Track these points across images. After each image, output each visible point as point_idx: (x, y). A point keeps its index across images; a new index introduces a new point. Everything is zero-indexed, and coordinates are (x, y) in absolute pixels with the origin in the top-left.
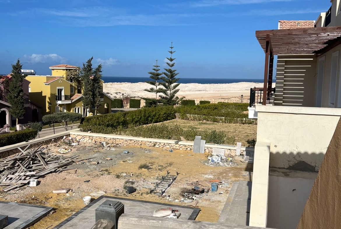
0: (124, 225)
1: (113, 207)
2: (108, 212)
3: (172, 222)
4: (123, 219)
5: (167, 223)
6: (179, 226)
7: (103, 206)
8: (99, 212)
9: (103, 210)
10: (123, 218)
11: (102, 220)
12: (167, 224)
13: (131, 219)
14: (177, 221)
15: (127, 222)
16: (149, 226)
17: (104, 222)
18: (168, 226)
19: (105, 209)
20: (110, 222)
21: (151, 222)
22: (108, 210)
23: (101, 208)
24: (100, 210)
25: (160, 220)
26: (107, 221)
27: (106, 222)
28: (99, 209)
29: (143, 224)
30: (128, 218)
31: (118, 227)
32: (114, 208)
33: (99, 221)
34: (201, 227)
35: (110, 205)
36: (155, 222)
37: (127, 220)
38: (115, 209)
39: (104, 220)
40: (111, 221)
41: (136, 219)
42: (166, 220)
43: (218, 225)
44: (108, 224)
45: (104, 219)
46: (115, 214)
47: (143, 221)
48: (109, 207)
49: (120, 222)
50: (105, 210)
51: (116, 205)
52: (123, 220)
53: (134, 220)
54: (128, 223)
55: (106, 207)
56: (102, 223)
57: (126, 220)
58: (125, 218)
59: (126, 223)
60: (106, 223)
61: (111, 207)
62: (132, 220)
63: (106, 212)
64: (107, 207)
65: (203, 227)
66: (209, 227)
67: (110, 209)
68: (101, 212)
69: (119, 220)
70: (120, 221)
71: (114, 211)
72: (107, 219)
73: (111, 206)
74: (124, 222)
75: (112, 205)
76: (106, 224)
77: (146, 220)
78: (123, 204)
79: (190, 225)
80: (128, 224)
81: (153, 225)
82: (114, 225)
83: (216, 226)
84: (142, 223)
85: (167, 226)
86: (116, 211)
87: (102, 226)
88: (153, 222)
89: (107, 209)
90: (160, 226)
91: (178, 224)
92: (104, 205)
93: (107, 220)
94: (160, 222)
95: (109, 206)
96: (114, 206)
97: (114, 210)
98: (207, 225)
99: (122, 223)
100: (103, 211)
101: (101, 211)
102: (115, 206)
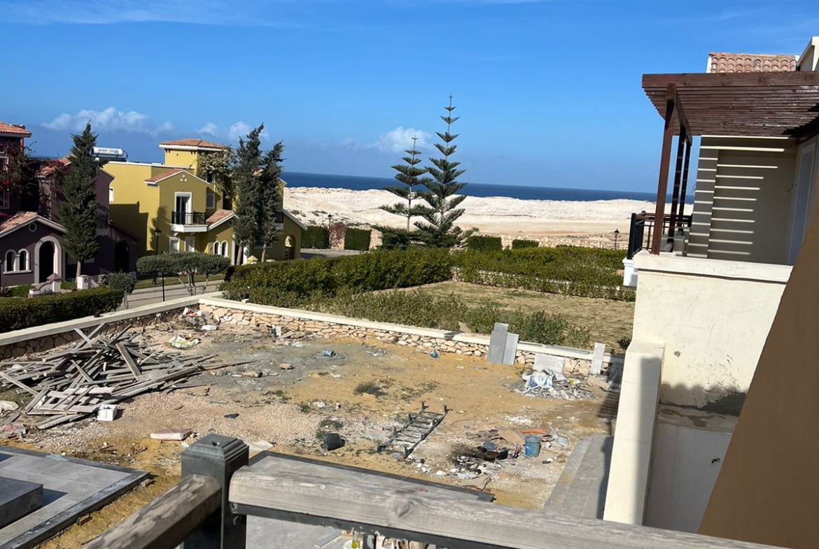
0: (243, 489)
1: (220, 448)
2: (210, 458)
3: (349, 489)
4: (241, 476)
5: (338, 489)
6: (364, 499)
7: (199, 446)
8: (188, 458)
9: (197, 454)
10: (243, 475)
11: (195, 477)
12: (337, 492)
13: (260, 477)
14: (360, 487)
15: (250, 484)
16: (297, 494)
17: (198, 480)
18: (340, 496)
19: (202, 453)
20: (212, 481)
21: (303, 486)
22: (209, 455)
23: (194, 450)
24: (191, 453)
25: (322, 483)
26: (205, 479)
27: (203, 480)
28: (189, 451)
29: (285, 490)
30: (254, 475)
31: (230, 493)
32: (223, 452)
33: (187, 477)
34: (412, 503)
35: (215, 444)
36: (312, 487)
37: (251, 480)
38: (225, 453)
39: (198, 477)
40: (215, 480)
41: (272, 479)
42: (337, 485)
43: (451, 502)
44: (205, 485)
45: (201, 474)
46: (224, 464)
47: (285, 484)
48: (212, 449)
49: (234, 483)
50: (202, 456)
51: (230, 446)
52: (242, 478)
53: (268, 480)
54: (253, 486)
55: (206, 449)
56: (192, 482)
57: (248, 479)
58: (245, 475)
59: (247, 486)
60: (200, 483)
61: (216, 449)
62: (260, 480)
63: (205, 459)
64: (208, 448)
65: (415, 503)
66: (429, 504)
67: (213, 453)
68: (193, 459)
69: (232, 478)
70: (235, 480)
71: (221, 457)
72: (206, 475)
73: (217, 447)
74: (243, 484)
75: (218, 444)
76: (202, 485)
77: (292, 482)
78: (246, 445)
79: (389, 497)
80: (251, 488)
81: (306, 493)
82: (221, 489)
83: (446, 503)
84: (282, 487)
85: (336, 498)
86: (226, 458)
87: (190, 489)
88: (307, 487)
89: (207, 453)
90: (321, 495)
91: (362, 493)
92: (201, 445)
93: (207, 477)
94: (324, 486)
95: (212, 446)
96: (223, 447)
97: (223, 455)
98: (425, 500)
99: (241, 485)
100: (199, 457)
101: (195, 457)
102: (226, 448)
